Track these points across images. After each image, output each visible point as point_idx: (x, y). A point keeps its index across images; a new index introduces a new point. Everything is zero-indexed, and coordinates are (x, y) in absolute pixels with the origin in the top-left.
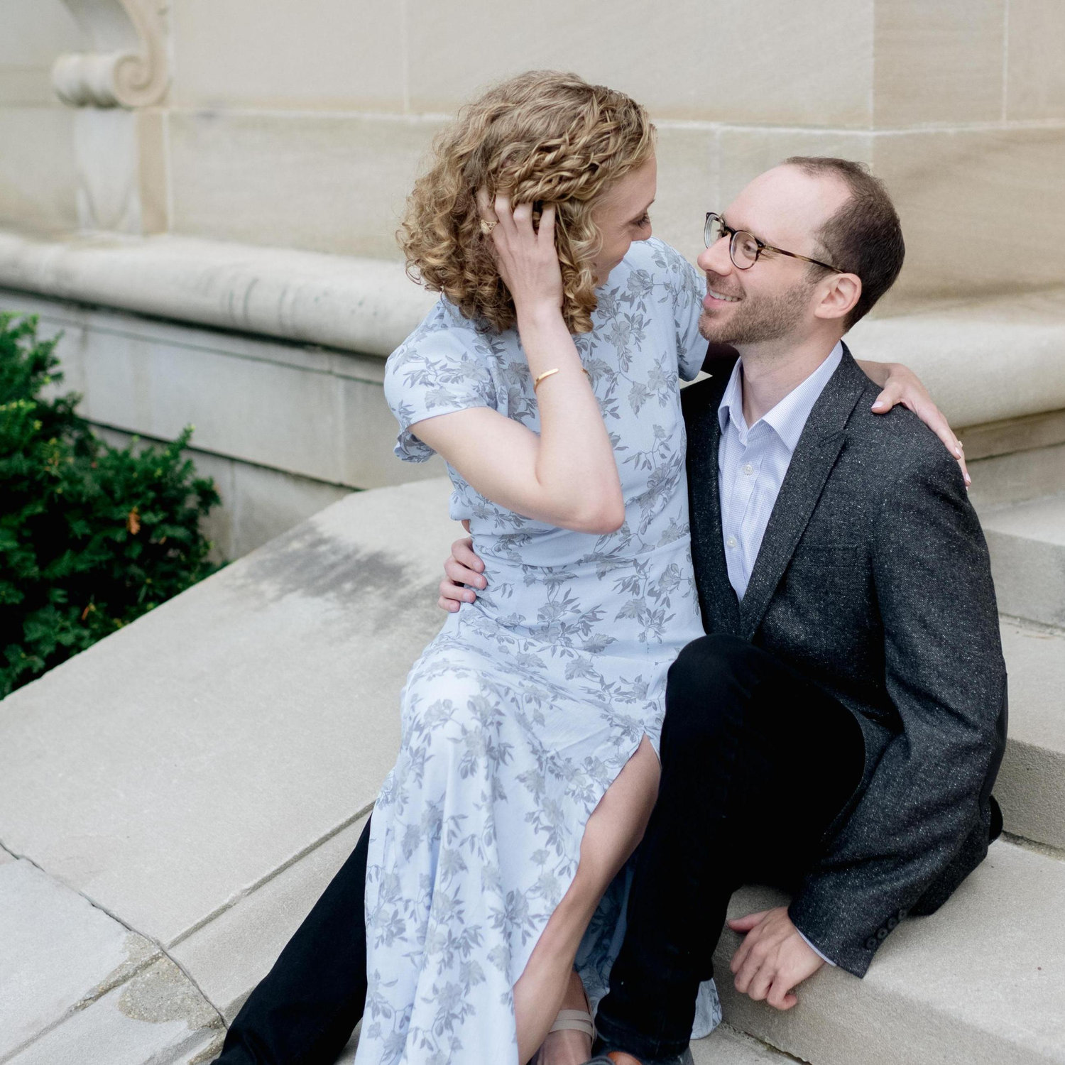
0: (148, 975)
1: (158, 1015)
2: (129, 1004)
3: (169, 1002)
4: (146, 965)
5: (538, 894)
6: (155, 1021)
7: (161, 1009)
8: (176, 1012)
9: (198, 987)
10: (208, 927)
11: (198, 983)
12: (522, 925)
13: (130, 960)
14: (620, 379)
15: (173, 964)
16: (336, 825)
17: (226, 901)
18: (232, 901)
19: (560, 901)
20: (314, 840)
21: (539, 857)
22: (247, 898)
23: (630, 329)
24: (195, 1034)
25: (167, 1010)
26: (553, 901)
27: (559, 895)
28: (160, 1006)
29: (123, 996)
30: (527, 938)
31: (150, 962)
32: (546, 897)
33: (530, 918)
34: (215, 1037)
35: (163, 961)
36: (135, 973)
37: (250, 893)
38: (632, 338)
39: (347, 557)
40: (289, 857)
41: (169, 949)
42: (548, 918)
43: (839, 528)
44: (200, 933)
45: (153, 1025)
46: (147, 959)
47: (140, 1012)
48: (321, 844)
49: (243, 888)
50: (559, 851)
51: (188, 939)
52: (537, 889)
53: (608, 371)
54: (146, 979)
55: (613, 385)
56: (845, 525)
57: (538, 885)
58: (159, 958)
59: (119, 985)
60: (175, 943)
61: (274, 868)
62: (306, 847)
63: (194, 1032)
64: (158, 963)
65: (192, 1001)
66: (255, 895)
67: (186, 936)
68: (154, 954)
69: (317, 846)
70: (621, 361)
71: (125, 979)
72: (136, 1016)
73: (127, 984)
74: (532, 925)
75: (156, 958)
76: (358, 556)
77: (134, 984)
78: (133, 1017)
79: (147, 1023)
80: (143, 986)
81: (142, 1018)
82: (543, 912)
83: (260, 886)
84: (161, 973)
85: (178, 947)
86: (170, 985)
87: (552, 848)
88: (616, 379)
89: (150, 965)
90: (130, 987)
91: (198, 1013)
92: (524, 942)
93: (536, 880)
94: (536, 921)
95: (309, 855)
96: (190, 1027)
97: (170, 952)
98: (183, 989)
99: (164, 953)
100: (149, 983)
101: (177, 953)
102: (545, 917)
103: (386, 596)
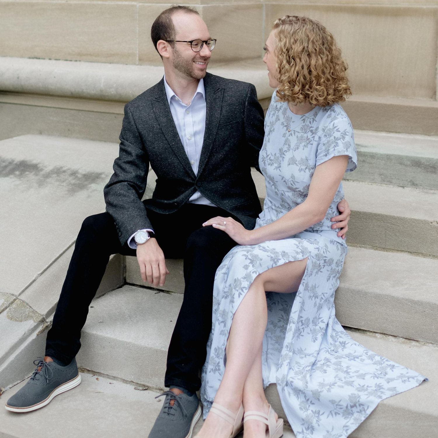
0: (14, 306)
1: (22, 319)
2: (11, 316)
3: (24, 314)
4: (12, 303)
5: (245, 280)
6: (21, 321)
7: (22, 317)
8: (28, 318)
9: (32, 308)
10: (30, 288)
11: (32, 307)
12: (238, 291)
13: (6, 301)
14: (291, 151)
15: (21, 301)
16: (64, 250)
17: (34, 278)
18: (35, 278)
19: (252, 282)
20: (58, 255)
21: (246, 267)
22: (40, 277)
23: (305, 141)
24: (37, 324)
25: (24, 317)
26: (250, 282)
27: (252, 280)
28: (21, 316)
29: (8, 314)
30: (240, 295)
31: (13, 301)
32: (248, 281)
33: (242, 288)
34: (43, 325)
35: (18, 301)
36: (9, 306)
37: (41, 275)
38: (303, 144)
39: (10, 163)
40: (51, 262)
41: (18, 296)
42: (249, 288)
43: (232, 116)
44: (27, 290)
45: (21, 323)
46: (12, 300)
47: (15, 318)
48: (60, 257)
49: (38, 273)
50: (253, 266)
51: (24, 292)
52: (244, 278)
53: (289, 146)
54: (14, 307)
55: (287, 151)
56: (234, 115)
57: (245, 277)
58: (16, 300)
59: (4, 310)
60: (20, 294)
61: (47, 266)
62: (56, 258)
63: (36, 323)
64: (16, 301)
65: (32, 313)
66: (43, 275)
67: (23, 291)
68: (14, 298)
69: (59, 258)
70: (295, 147)
71: (6, 308)
72: (14, 320)
73: (8, 309)
74: (242, 291)
75: (15, 300)
76: (15, 162)
77: (10, 309)
78: (13, 321)
79: (19, 322)
80: (14, 309)
81: (16, 320)
82: (247, 286)
83: (43, 272)
84: (18, 305)
85: (21, 295)
86: (23, 308)
87: (251, 265)
88: (290, 150)
89: (13, 302)
90: (9, 310)
91: (36, 317)
92: (239, 296)
93: (244, 275)
94: (244, 289)
95: (57, 261)
96: (35, 322)
97: (19, 297)
98: (28, 309)
99: (17, 298)
100: (15, 308)
101: (22, 297)
102: (247, 288)
103: (36, 175)
